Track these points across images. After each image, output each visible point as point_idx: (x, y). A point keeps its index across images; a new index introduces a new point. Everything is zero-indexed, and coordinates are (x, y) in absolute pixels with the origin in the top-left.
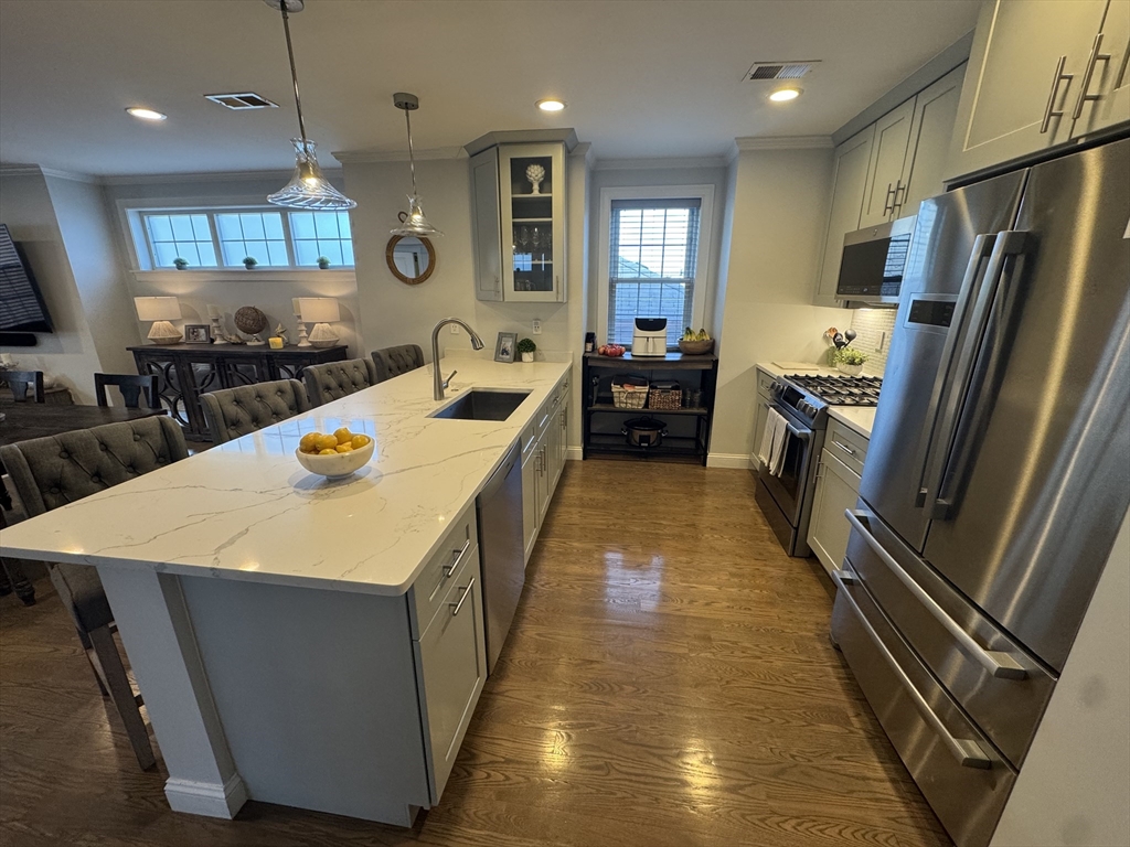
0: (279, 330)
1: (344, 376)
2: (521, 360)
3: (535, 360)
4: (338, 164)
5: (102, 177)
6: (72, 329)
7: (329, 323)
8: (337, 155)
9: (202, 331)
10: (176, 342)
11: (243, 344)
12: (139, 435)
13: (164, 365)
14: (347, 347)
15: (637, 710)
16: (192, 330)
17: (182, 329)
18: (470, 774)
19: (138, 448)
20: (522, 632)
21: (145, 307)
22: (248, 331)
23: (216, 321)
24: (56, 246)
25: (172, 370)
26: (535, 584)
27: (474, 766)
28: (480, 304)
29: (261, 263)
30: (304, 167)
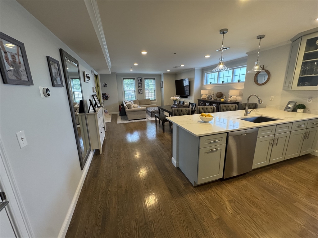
0: (224, 97)
1: (228, 108)
2: (296, 112)
3: (304, 112)
4: (247, 55)
5: (203, 68)
6: (192, 96)
7: (236, 96)
8: (247, 53)
9: (210, 97)
10: (206, 99)
11: (216, 100)
12: (186, 110)
13: (202, 103)
14: (239, 102)
15: (261, 216)
16: (209, 96)
17: (207, 96)
18: (208, 189)
19: (185, 112)
20: (242, 180)
21: (203, 92)
22: (218, 97)
23: (213, 95)
24: (194, 81)
25: (203, 104)
26: (257, 176)
27: (210, 189)
28: (284, 91)
29: (225, 82)
30: (220, 63)
